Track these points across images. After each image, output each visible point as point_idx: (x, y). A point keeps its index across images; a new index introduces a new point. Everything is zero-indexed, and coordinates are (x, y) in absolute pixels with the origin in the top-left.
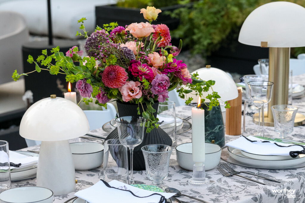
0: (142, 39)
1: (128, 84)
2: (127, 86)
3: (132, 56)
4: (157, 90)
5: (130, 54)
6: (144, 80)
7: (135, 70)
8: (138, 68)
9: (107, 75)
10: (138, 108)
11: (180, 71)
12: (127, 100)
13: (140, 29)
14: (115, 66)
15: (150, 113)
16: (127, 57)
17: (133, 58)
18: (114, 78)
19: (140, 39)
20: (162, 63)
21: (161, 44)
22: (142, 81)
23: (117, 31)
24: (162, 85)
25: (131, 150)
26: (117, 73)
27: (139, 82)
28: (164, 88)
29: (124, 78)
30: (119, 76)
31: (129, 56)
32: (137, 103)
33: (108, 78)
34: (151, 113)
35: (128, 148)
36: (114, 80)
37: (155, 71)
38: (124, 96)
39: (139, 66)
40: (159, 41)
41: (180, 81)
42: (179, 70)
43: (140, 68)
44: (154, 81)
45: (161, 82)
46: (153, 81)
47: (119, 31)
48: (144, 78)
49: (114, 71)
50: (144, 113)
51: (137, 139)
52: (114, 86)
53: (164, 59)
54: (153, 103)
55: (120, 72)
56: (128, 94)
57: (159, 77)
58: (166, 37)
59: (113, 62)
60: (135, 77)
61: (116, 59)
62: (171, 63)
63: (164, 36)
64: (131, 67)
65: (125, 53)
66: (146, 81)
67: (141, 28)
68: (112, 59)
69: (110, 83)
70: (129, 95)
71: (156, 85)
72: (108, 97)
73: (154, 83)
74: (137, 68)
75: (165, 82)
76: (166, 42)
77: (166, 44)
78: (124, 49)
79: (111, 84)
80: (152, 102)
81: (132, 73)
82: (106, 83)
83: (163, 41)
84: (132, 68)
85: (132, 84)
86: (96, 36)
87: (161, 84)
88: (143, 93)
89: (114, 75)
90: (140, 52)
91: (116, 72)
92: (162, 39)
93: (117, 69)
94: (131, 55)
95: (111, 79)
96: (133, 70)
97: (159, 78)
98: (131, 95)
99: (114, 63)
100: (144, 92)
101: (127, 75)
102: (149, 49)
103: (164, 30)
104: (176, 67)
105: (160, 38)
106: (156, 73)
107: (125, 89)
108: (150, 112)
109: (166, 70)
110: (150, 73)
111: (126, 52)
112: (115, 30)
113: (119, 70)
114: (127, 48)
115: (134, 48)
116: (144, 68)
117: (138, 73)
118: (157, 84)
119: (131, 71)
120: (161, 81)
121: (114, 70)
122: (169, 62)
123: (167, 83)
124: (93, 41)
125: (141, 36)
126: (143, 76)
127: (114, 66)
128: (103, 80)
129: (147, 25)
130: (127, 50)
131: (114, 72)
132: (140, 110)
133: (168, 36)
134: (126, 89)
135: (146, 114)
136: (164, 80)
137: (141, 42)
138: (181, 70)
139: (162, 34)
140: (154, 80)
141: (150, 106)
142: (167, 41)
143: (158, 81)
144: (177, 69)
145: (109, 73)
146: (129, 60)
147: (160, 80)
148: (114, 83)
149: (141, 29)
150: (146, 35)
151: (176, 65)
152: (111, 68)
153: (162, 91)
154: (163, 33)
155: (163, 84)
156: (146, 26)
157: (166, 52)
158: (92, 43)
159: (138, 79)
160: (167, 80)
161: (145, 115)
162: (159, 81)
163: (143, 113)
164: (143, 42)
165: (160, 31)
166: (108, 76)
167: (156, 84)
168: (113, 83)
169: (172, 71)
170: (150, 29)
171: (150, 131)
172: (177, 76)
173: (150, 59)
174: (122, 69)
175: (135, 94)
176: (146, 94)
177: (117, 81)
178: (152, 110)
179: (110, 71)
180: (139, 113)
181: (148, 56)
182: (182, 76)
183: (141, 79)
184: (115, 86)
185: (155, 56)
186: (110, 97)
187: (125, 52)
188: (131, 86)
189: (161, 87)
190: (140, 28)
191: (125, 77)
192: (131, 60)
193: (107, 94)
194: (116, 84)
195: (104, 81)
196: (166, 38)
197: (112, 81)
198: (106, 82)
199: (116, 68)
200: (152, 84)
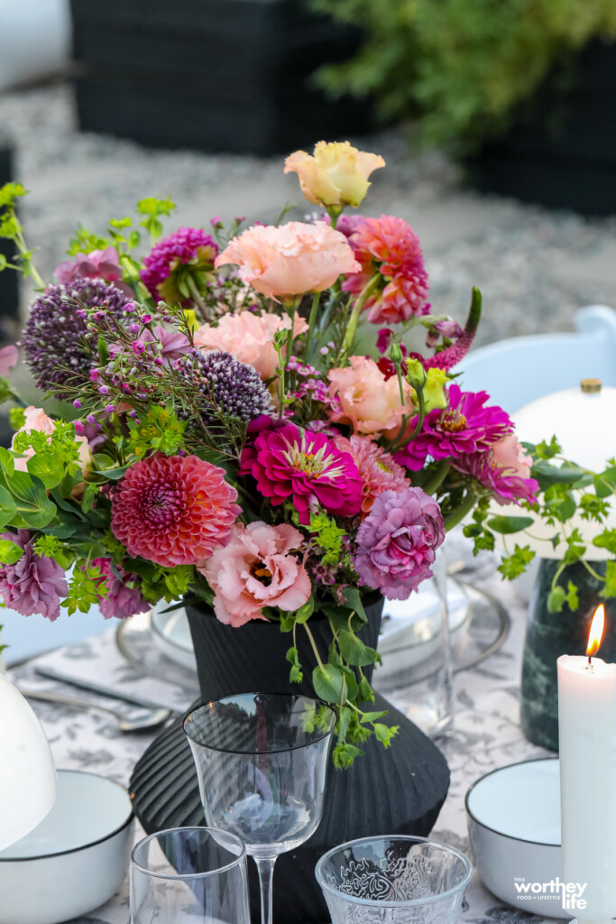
0: (298, 303)
1: (242, 538)
2: (238, 547)
3: (256, 398)
4: (386, 569)
5: (246, 389)
6: (318, 523)
7: (273, 470)
8: (287, 456)
9: (136, 506)
10: (293, 652)
11: (482, 451)
12: (236, 617)
13: (286, 257)
14: (174, 461)
15: (347, 668)
16: (234, 404)
17: (261, 408)
18: (173, 523)
19: (288, 304)
20: (399, 414)
21: (385, 311)
22: (309, 524)
23: (175, 254)
24: (408, 544)
25: (265, 864)
26: (185, 498)
27: (295, 527)
28: (419, 559)
29: (220, 518)
30: (199, 509)
31: (239, 403)
32: (284, 628)
33: (142, 520)
34: (354, 668)
35: (250, 859)
36: (173, 533)
37: (365, 459)
38: (223, 597)
39: (292, 445)
40: (372, 297)
41: (481, 493)
42: (480, 445)
43: (295, 456)
44: (370, 524)
45: (404, 530)
46: (363, 526)
47: (185, 251)
48: (315, 510)
49: (172, 482)
50: (320, 673)
51: (290, 809)
52: (171, 559)
53: (405, 395)
54: (362, 621)
55: (201, 489)
56: (241, 589)
57: (393, 507)
58: (406, 277)
59: (163, 442)
60: (274, 504)
61: (179, 426)
62: (437, 413)
63: (400, 274)
64: (252, 453)
65: (219, 389)
66: (327, 523)
67: (294, 252)
68: (160, 425)
69: (154, 543)
70: (248, 596)
71: (380, 546)
72: (142, 595)
73: (370, 538)
74: (283, 456)
75: (424, 531)
76: (409, 301)
77: (408, 310)
78: (217, 365)
79: (159, 549)
80: (356, 617)
81: (260, 487)
82: (133, 542)
83: (393, 297)
84: (256, 461)
85: (260, 536)
86: (75, 293)
87: (403, 542)
88: (312, 576)
89: (174, 504)
90: (292, 365)
91: (181, 490)
92: (391, 289)
93: (185, 476)
94: (251, 395)
95: (154, 523)
96: (263, 469)
97: (393, 513)
98: (257, 596)
99: (171, 448)
100: (319, 575)
101: (235, 500)
102: (331, 344)
103: (397, 247)
104: (463, 428)
105: (382, 285)
106: (370, 469)
107: (226, 563)
108: (351, 662)
109: (418, 448)
110: (345, 482)
111: (228, 382)
112: (166, 250)
113: (195, 480)
114: (231, 359)
115: (262, 349)
116: (314, 452)
117: (287, 485)
118: (386, 540)
119: (256, 474)
120: (403, 525)
121: (170, 483)
122: (429, 408)
123: (430, 532)
124: (62, 319)
125: (293, 293)
126: (314, 501)
127: (168, 462)
128: (117, 527)
129: (320, 239)
130: (229, 373)
131: (172, 489)
132: (300, 662)
133: (415, 274)
134: (232, 560)
135: (330, 678)
136: (415, 516)
137: (291, 315)
138: (486, 447)
139: (386, 264)
140: (368, 519)
141: (348, 636)
142: (414, 297)
143: (388, 526)
144: (470, 442)
145: (144, 498)
146: (244, 419)
147: (399, 522)
148: (172, 543)
149: (292, 257)
150: (317, 286)
151: (461, 418)
152: (156, 470)
153: (407, 574)
154: (390, 261)
155: (412, 541)
156: (315, 243)
157: (414, 365)
158: (57, 327)
159: (290, 514)
160: (430, 518)
161: (326, 684)
162: (393, 529)
163: (315, 673)
164: (300, 316)
165: (378, 250)
166: (140, 511)
167: (379, 541)
168: (168, 545)
169: (448, 451)
170: (335, 259)
171: (351, 760)
172: (468, 469)
173: (337, 397)
174: (210, 472)
175: (274, 588)
176: (327, 578)
177: (188, 536)
178: (358, 654)
179: (151, 487)
180: (296, 675)
181: (328, 382)
182: (492, 472)
183: (306, 518)
184: (176, 557)
185: (363, 380)
186: (152, 595)
187: (220, 380)
188: (254, 550)
189: (402, 556)
190: (288, 253)
191: (224, 513)
192: (253, 416)
193: (139, 580)
194: (181, 549)
195: (126, 533)
196: (409, 284)
197: (161, 537)
198: (134, 539)
199: (178, 469)
200: (359, 539)
